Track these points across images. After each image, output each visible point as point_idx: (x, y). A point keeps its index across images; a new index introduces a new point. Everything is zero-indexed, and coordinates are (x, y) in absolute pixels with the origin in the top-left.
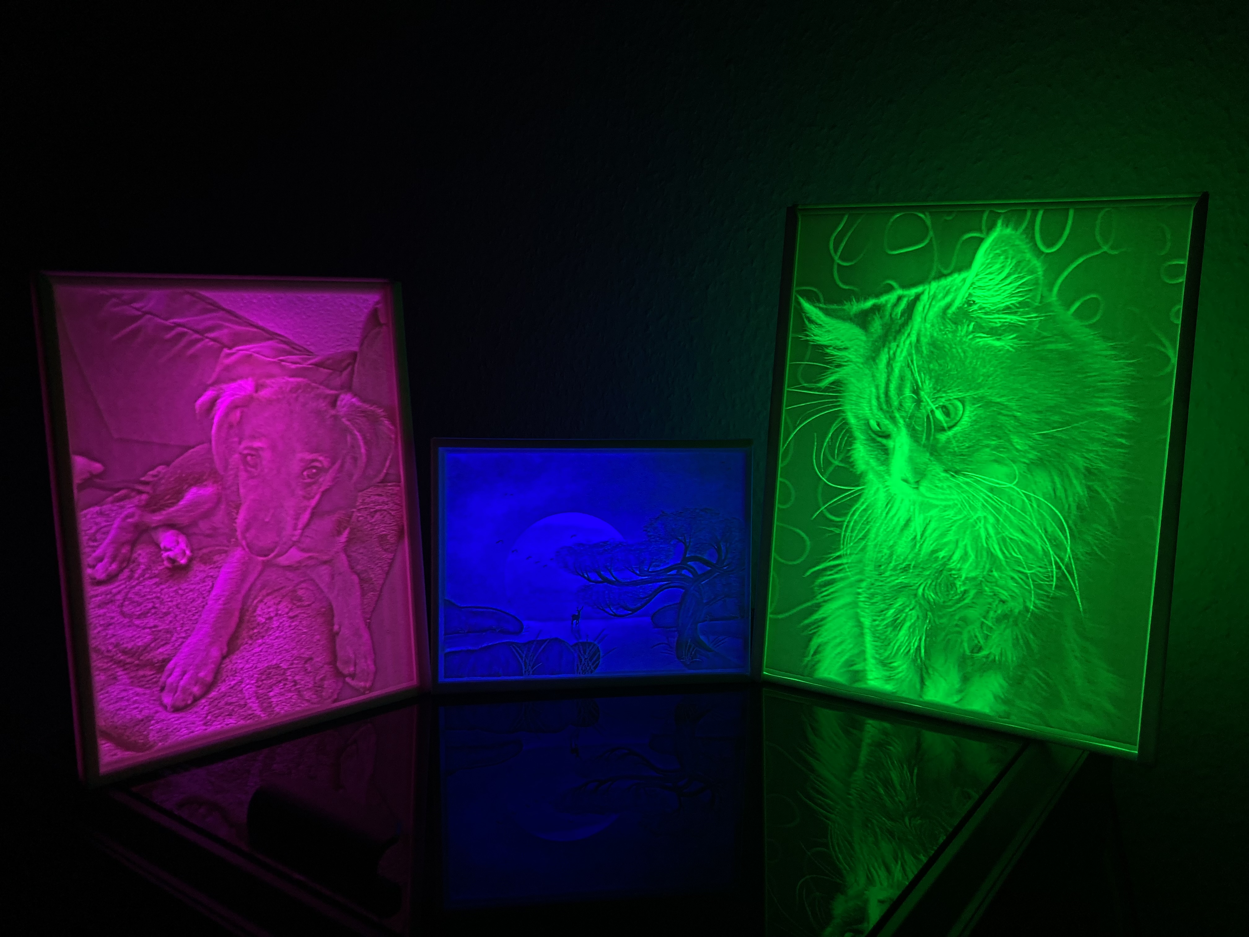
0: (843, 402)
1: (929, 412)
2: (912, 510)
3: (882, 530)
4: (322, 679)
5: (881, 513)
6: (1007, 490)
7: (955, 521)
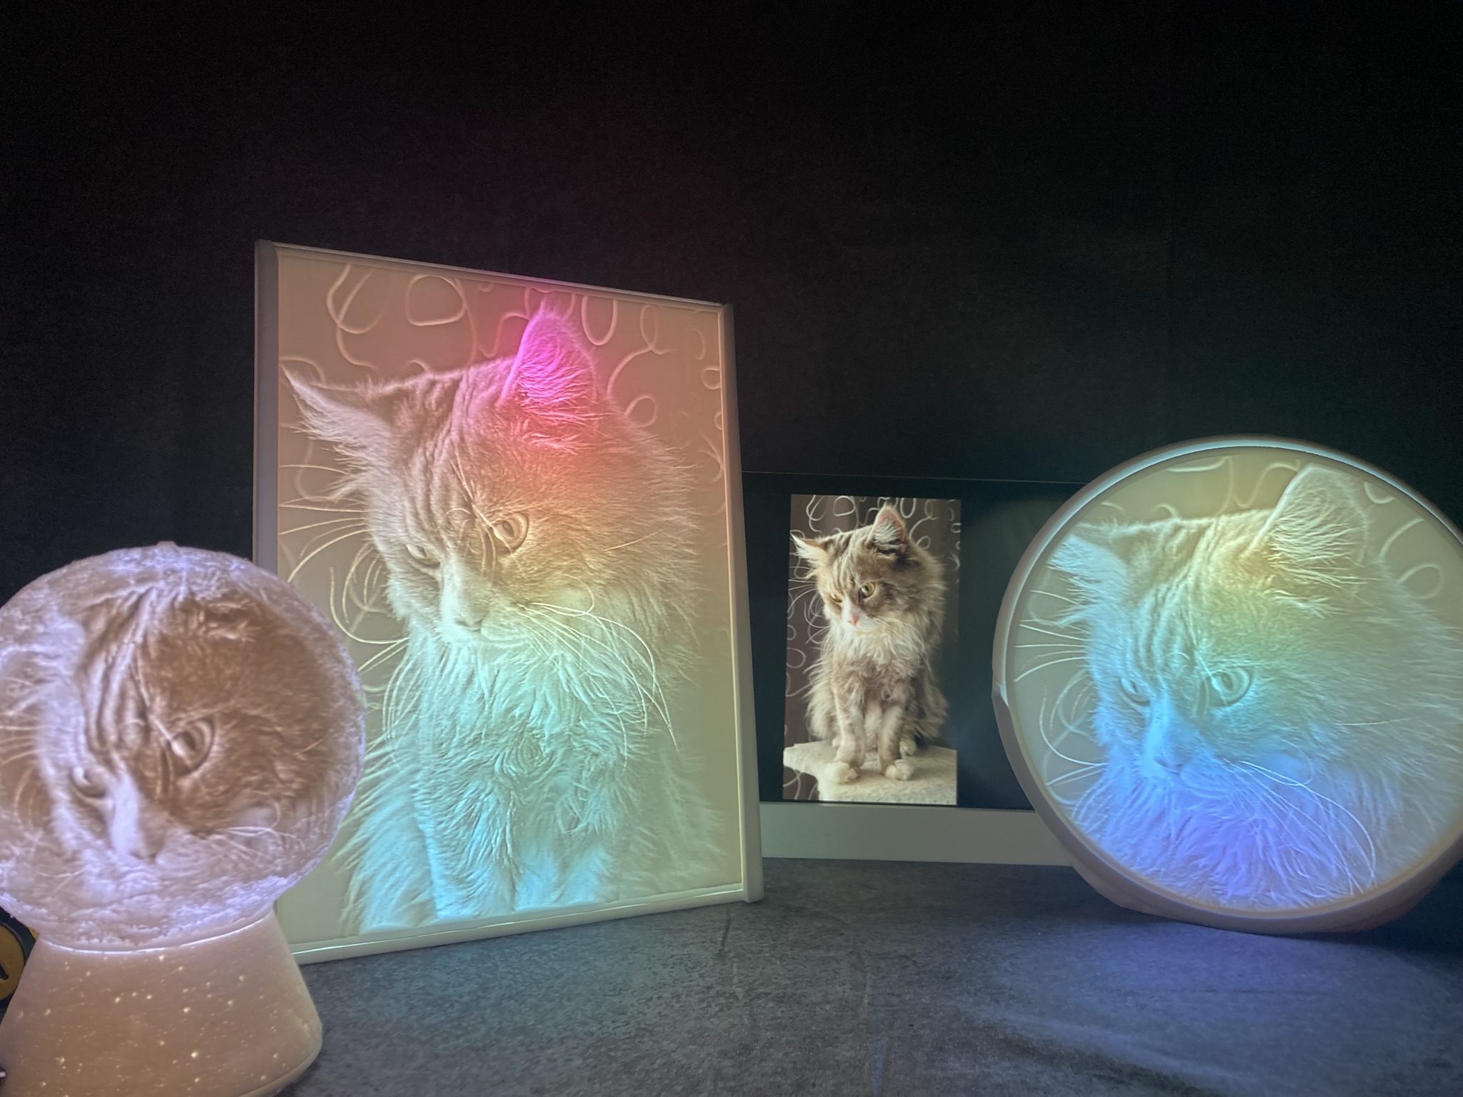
0: (367, 522)
1: (486, 530)
2: (473, 661)
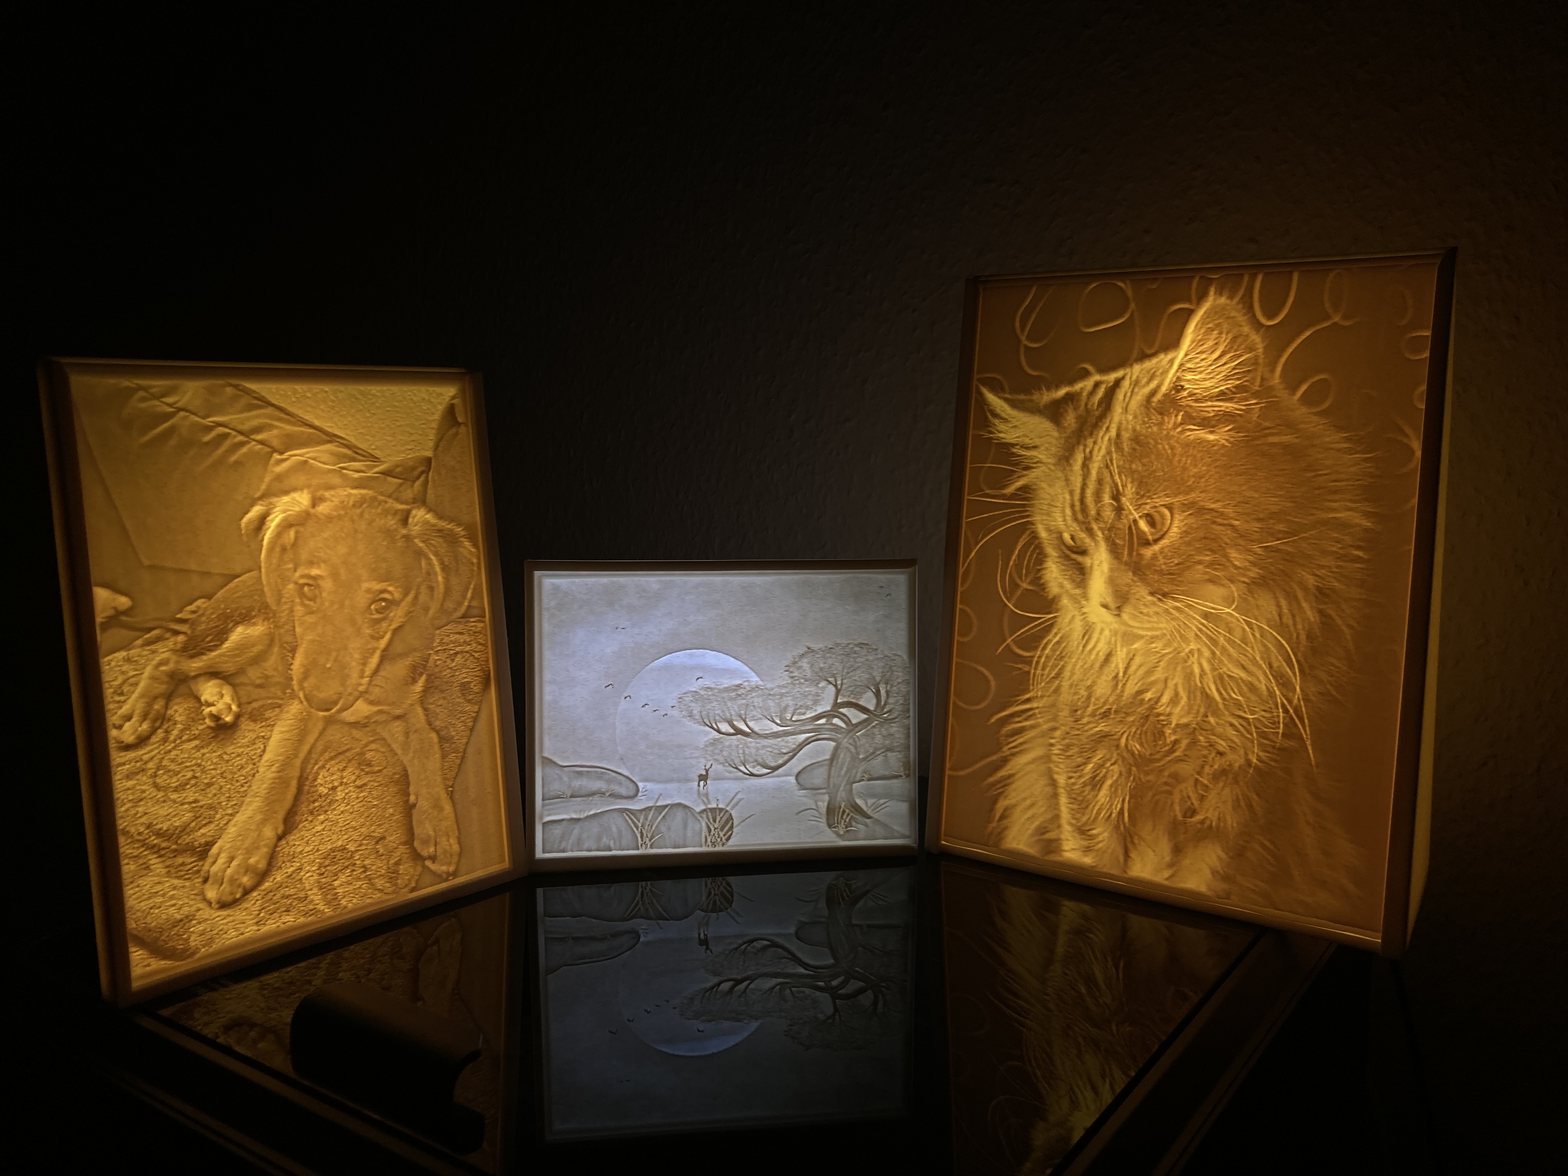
0: (1033, 512)
1: (1132, 521)
2: (1113, 641)
3: (1078, 667)
4: (397, 863)
5: (1078, 647)
6: (1224, 616)
7: (1164, 655)
